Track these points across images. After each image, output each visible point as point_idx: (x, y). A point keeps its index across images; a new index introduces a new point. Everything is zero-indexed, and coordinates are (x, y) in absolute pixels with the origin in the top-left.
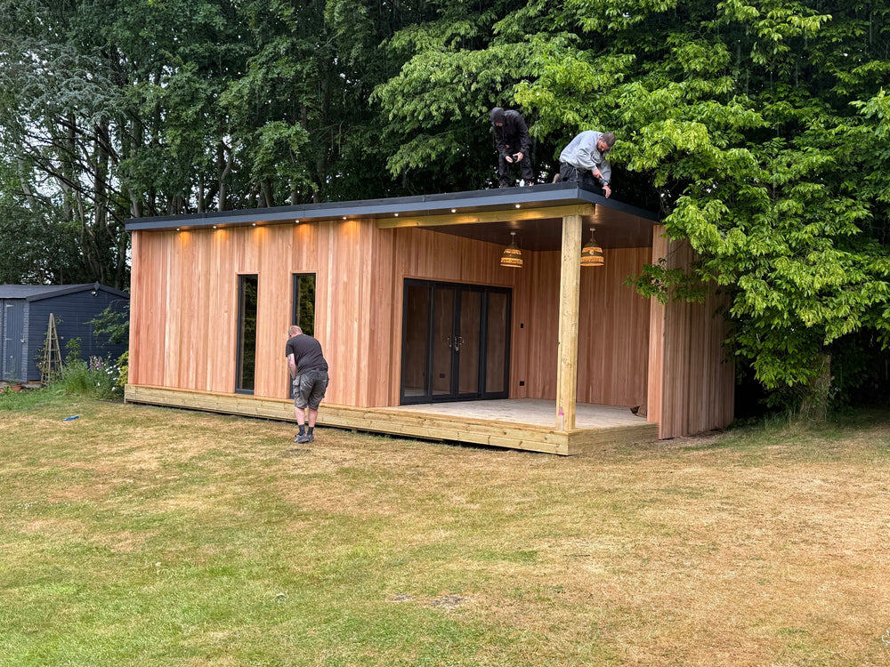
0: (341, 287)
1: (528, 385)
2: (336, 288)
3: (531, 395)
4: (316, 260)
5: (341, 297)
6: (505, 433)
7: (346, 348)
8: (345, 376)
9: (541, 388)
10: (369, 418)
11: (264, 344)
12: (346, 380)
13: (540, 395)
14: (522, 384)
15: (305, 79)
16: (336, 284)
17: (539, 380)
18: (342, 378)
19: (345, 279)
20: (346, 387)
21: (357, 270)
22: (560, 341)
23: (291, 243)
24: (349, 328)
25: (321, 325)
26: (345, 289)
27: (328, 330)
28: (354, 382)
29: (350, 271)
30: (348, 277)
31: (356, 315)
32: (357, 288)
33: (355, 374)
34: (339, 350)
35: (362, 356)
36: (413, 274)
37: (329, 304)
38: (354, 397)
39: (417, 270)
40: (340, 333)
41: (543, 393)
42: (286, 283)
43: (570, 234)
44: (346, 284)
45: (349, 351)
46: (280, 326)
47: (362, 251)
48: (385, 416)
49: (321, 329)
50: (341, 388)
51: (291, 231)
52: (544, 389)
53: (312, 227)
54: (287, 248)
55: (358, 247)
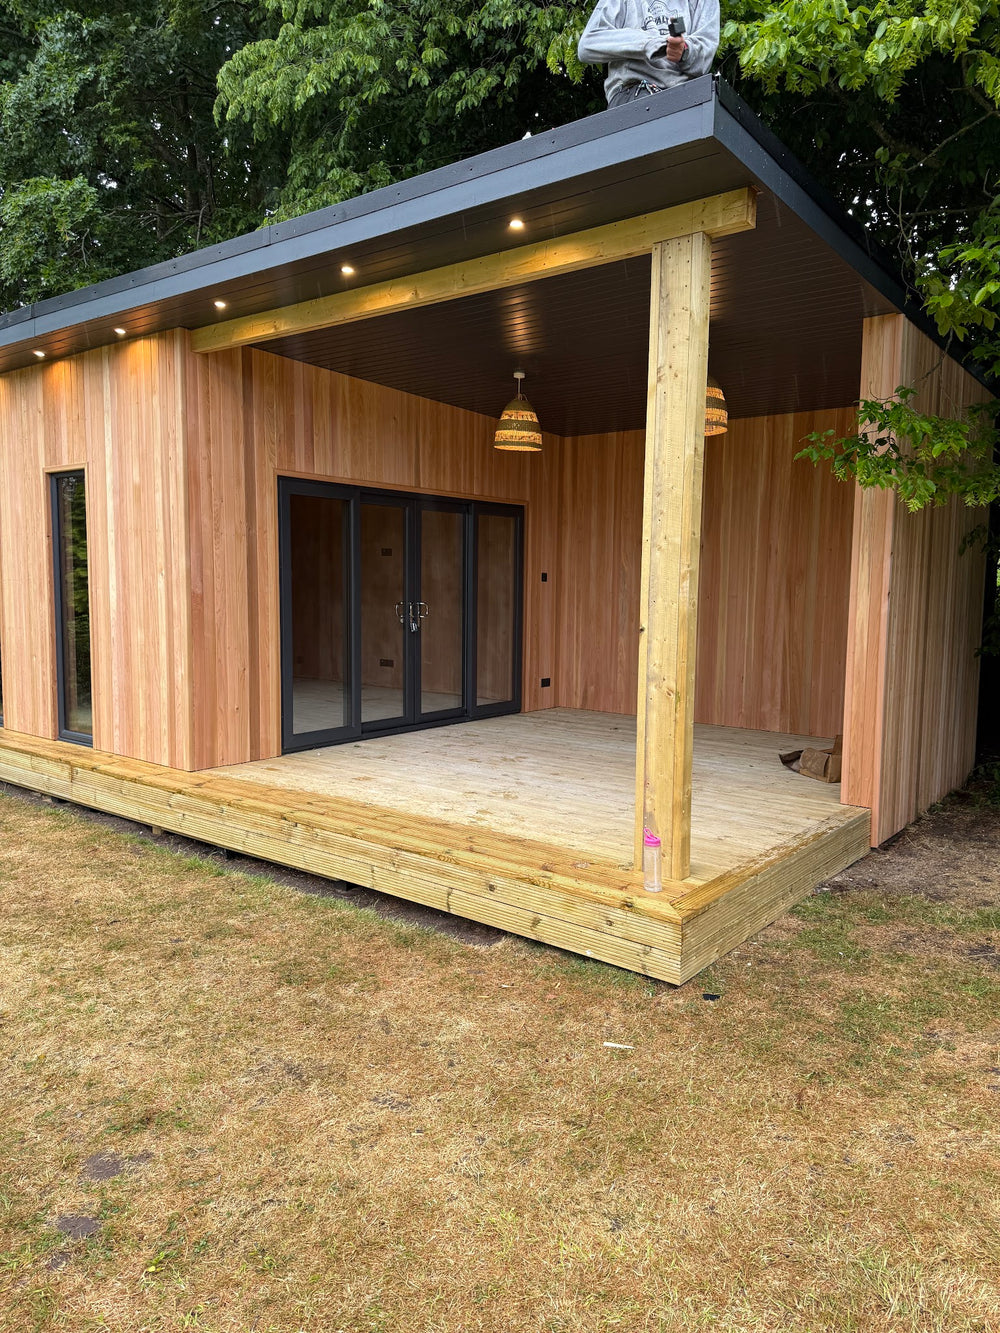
0: (129, 495)
1: (556, 684)
2: (122, 501)
3: (563, 701)
4: (83, 439)
5: (130, 520)
6: (492, 888)
7: (147, 636)
8: (149, 698)
9: (580, 694)
10: (180, 806)
11: (13, 625)
12: (149, 709)
13: (578, 703)
14: (546, 683)
15: (108, 93)
16: (120, 492)
17: (574, 675)
18: (142, 703)
19: (137, 479)
20: (150, 722)
21: (157, 456)
22: (644, 623)
23: (41, 406)
24: (150, 590)
25: (100, 584)
26: (138, 499)
27: (113, 594)
28: (165, 711)
29: (144, 459)
30: (141, 475)
31: (161, 560)
32: (159, 497)
33: (165, 695)
34: (134, 640)
35: (177, 656)
36: (300, 469)
37: (111, 535)
38: (166, 745)
39: (310, 459)
40: (133, 599)
41: (585, 698)
42: (38, 495)
43: (675, 297)
44: (138, 490)
45: (151, 642)
46: (34, 587)
47: (163, 407)
48: (209, 806)
49: (100, 592)
50: (142, 724)
51: (39, 380)
52: (585, 691)
53: (73, 364)
54: (35, 418)
55: (156, 399)
